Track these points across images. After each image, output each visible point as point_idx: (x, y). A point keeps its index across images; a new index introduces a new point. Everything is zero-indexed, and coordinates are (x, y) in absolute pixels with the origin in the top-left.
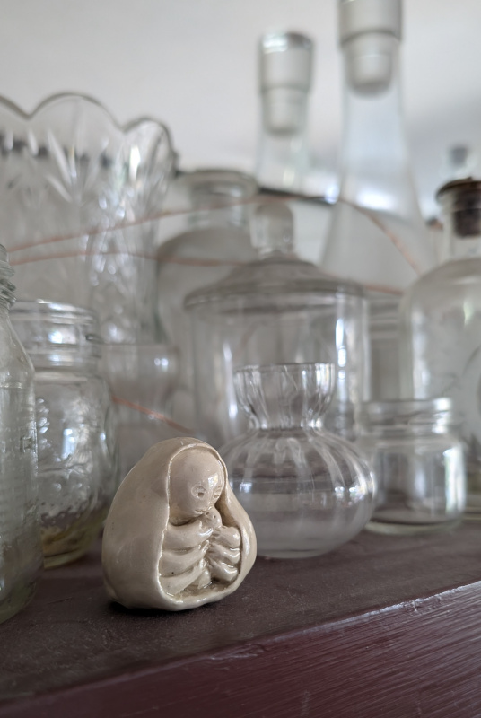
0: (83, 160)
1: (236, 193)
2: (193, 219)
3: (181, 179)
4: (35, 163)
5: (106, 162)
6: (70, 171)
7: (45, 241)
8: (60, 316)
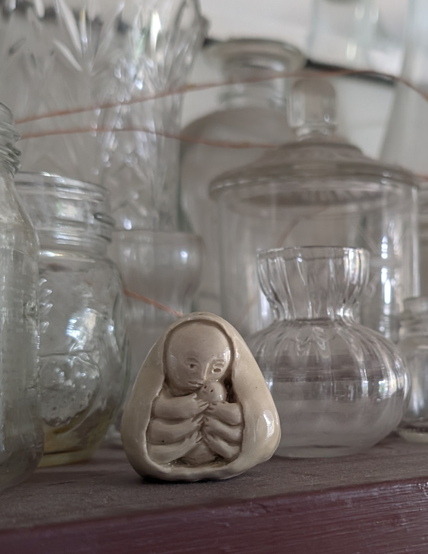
0: (96, 25)
1: (278, 67)
2: (226, 97)
3: (212, 49)
4: (40, 26)
5: (122, 28)
6: (80, 36)
7: (51, 114)
8: (67, 190)
